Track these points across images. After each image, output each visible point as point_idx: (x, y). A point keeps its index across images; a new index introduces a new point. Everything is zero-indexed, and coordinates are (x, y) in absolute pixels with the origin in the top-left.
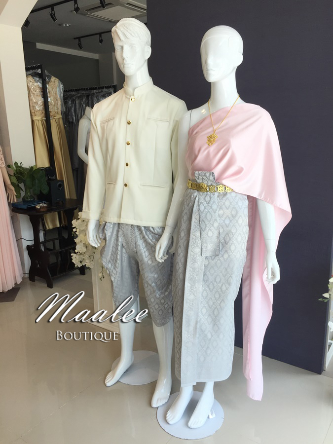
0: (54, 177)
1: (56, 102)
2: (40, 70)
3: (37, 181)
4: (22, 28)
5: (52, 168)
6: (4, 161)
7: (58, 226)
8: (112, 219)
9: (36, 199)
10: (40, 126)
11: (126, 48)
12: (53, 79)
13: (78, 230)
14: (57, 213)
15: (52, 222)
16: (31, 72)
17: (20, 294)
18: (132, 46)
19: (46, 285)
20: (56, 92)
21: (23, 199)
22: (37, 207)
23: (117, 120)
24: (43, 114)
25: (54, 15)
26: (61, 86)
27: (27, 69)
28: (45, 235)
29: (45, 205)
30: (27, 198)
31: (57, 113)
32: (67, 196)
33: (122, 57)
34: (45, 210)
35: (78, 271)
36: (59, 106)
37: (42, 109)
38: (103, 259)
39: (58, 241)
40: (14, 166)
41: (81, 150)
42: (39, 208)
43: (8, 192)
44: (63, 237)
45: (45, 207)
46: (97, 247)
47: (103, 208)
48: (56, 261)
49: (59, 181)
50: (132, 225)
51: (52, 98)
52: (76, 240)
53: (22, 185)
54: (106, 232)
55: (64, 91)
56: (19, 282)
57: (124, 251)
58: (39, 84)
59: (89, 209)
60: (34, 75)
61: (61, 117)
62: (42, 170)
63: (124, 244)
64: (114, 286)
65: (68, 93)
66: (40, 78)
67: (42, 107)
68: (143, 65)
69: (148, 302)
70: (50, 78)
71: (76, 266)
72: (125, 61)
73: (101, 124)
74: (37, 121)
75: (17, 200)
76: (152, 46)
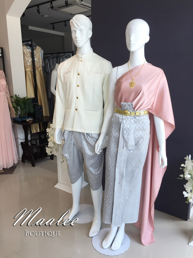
0: (37, 104)
1: (39, 61)
2: (30, 42)
3: (27, 106)
4: (20, 18)
5: (36, 98)
6: (9, 94)
7: (39, 131)
8: (68, 128)
9: (26, 116)
10: (30, 74)
11: (78, 32)
12: (38, 47)
13: (50, 134)
14: (38, 124)
15: (35, 129)
16: (25, 43)
17: (16, 170)
18: (81, 30)
19: (31, 165)
20: (39, 55)
21: (19, 116)
22: (27, 120)
23: (72, 73)
24: (32, 68)
25: (39, 10)
26: (42, 51)
27: (23, 42)
28: (31, 136)
29: (32, 119)
30: (22, 115)
31: (40, 67)
32: (44, 115)
33: (76, 37)
34: (31, 122)
35: (49, 158)
36: (41, 63)
37: (31, 64)
38: (63, 151)
39: (39, 140)
40: (14, 96)
41: (53, 88)
42: (28, 121)
43: (11, 111)
44: (42, 138)
45: (32, 120)
46: (59, 144)
47: (64, 122)
48: (37, 151)
49: (40, 106)
50: (79, 132)
51: (37, 58)
52: (49, 140)
53: (19, 108)
54: (65, 136)
55: (44, 54)
56: (16, 163)
57: (75, 147)
58: (30, 50)
59: (56, 123)
60: (27, 45)
61: (42, 69)
62: (30, 99)
63: (75, 143)
64: (69, 167)
65: (46, 56)
66: (30, 47)
67: (31, 63)
68: (87, 41)
69: (88, 176)
70: (36, 47)
71: (48, 154)
72: (77, 39)
73: (63, 74)
74: (28, 71)
75: (16, 116)
76: (92, 31)
